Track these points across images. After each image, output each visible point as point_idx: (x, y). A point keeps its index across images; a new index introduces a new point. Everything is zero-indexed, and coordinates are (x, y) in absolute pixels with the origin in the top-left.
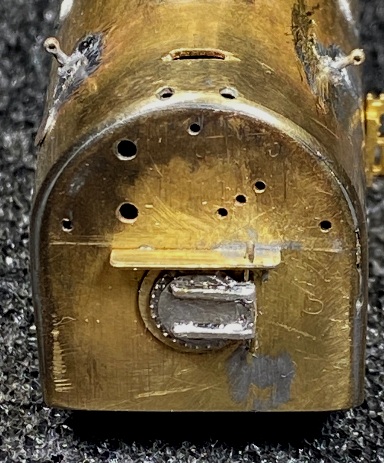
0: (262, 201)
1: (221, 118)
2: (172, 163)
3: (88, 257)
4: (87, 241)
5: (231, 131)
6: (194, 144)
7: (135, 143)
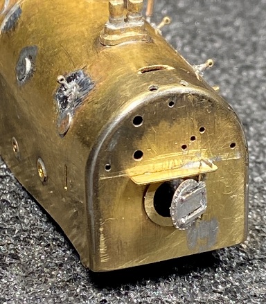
0: (204, 138)
1: (184, 96)
2: (160, 125)
3: (119, 183)
4: (118, 174)
5: (189, 103)
6: (171, 112)
7: (143, 117)
